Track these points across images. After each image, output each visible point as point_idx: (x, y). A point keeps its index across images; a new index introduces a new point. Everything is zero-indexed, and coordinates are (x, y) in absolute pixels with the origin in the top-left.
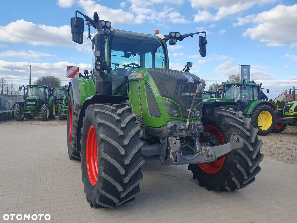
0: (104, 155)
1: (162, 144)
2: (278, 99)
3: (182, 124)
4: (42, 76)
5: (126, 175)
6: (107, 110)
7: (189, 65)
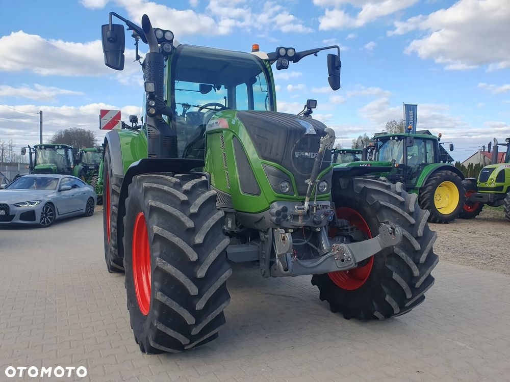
0: (159, 262)
1: (263, 242)
2: (470, 161)
3: (296, 207)
4: (64, 130)
5: (200, 295)
6: (165, 185)
7: (311, 104)
